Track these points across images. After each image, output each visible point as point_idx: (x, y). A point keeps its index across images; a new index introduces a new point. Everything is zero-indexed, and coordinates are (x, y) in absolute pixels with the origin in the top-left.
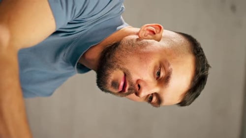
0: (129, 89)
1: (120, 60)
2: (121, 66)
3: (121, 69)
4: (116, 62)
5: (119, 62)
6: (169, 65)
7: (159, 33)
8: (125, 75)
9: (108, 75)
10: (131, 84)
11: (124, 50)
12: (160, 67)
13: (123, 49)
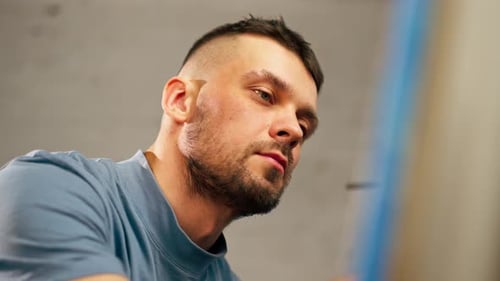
0: (284, 153)
1: (227, 157)
2: (240, 155)
3: (246, 157)
4: (229, 164)
5: (231, 157)
6: (254, 73)
7: (184, 85)
8: (258, 153)
9: (253, 182)
10: (276, 145)
11: (206, 147)
12: (254, 90)
13: (205, 150)
